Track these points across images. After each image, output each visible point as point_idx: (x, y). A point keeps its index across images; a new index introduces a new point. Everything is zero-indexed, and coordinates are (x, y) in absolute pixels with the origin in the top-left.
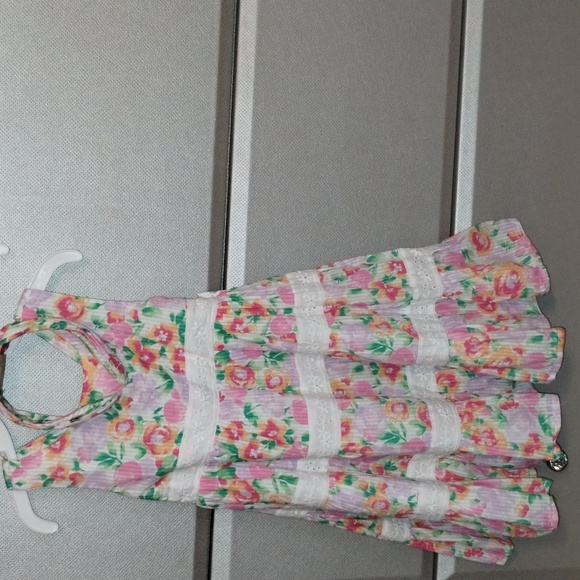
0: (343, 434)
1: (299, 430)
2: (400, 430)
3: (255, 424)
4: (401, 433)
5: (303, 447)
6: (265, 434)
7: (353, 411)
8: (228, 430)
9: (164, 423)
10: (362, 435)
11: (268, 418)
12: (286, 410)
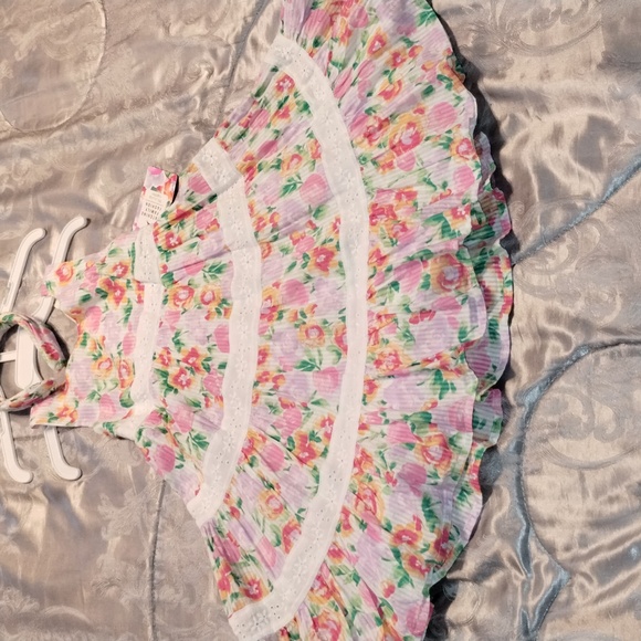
0: (260, 363)
1: (218, 357)
2: (317, 358)
3: (179, 351)
4: (318, 362)
5: (219, 375)
6: (186, 361)
7: (271, 337)
8: (161, 356)
9: (123, 358)
10: (277, 364)
11: (193, 346)
12: (208, 337)
